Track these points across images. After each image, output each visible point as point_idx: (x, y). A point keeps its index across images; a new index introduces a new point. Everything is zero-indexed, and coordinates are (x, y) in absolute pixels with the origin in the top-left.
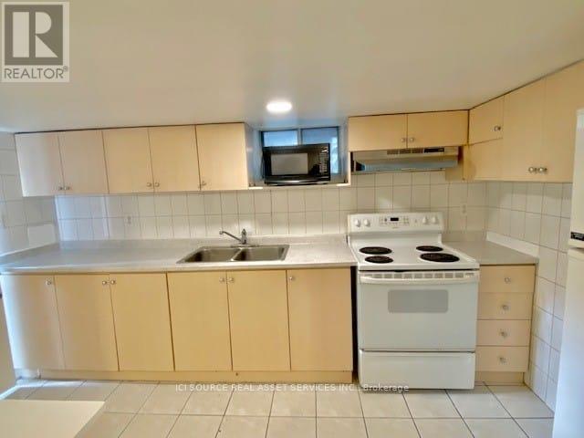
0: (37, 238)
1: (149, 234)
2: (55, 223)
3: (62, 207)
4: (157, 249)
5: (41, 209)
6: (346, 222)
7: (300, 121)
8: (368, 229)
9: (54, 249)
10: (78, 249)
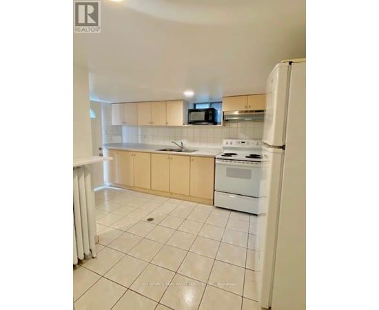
0: (116, 140)
1: (150, 142)
2: (121, 135)
3: (125, 130)
4: (152, 147)
5: (117, 130)
6: (222, 142)
7: (211, 99)
8: (230, 146)
9: (121, 144)
10: (128, 145)
